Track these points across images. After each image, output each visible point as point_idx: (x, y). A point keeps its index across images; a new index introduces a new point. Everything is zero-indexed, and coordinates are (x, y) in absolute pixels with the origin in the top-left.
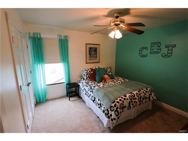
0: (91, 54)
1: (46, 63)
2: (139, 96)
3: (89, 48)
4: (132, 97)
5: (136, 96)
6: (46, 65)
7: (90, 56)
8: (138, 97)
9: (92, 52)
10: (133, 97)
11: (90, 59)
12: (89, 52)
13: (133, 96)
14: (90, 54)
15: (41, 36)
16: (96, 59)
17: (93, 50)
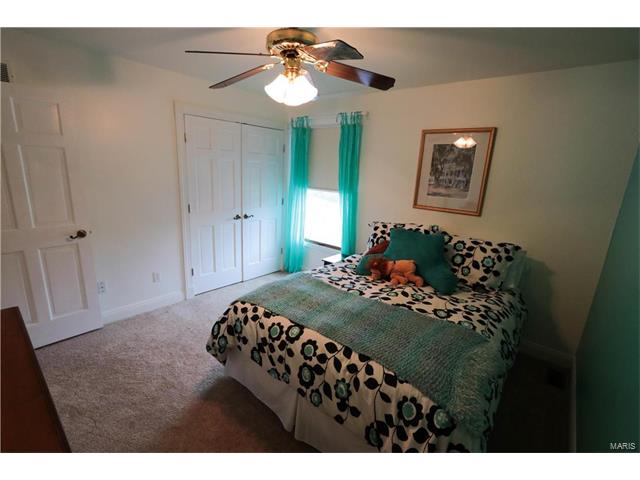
0: (441, 173)
1: (310, 187)
2: (310, 359)
3: (435, 146)
4: (281, 333)
5: (296, 347)
6: (310, 192)
7: (437, 179)
8: (306, 358)
9: (446, 165)
10: (284, 337)
11: (435, 194)
12: (432, 165)
13: (288, 338)
14: (435, 171)
15: (310, 124)
16: (466, 197)
17: (451, 156)
